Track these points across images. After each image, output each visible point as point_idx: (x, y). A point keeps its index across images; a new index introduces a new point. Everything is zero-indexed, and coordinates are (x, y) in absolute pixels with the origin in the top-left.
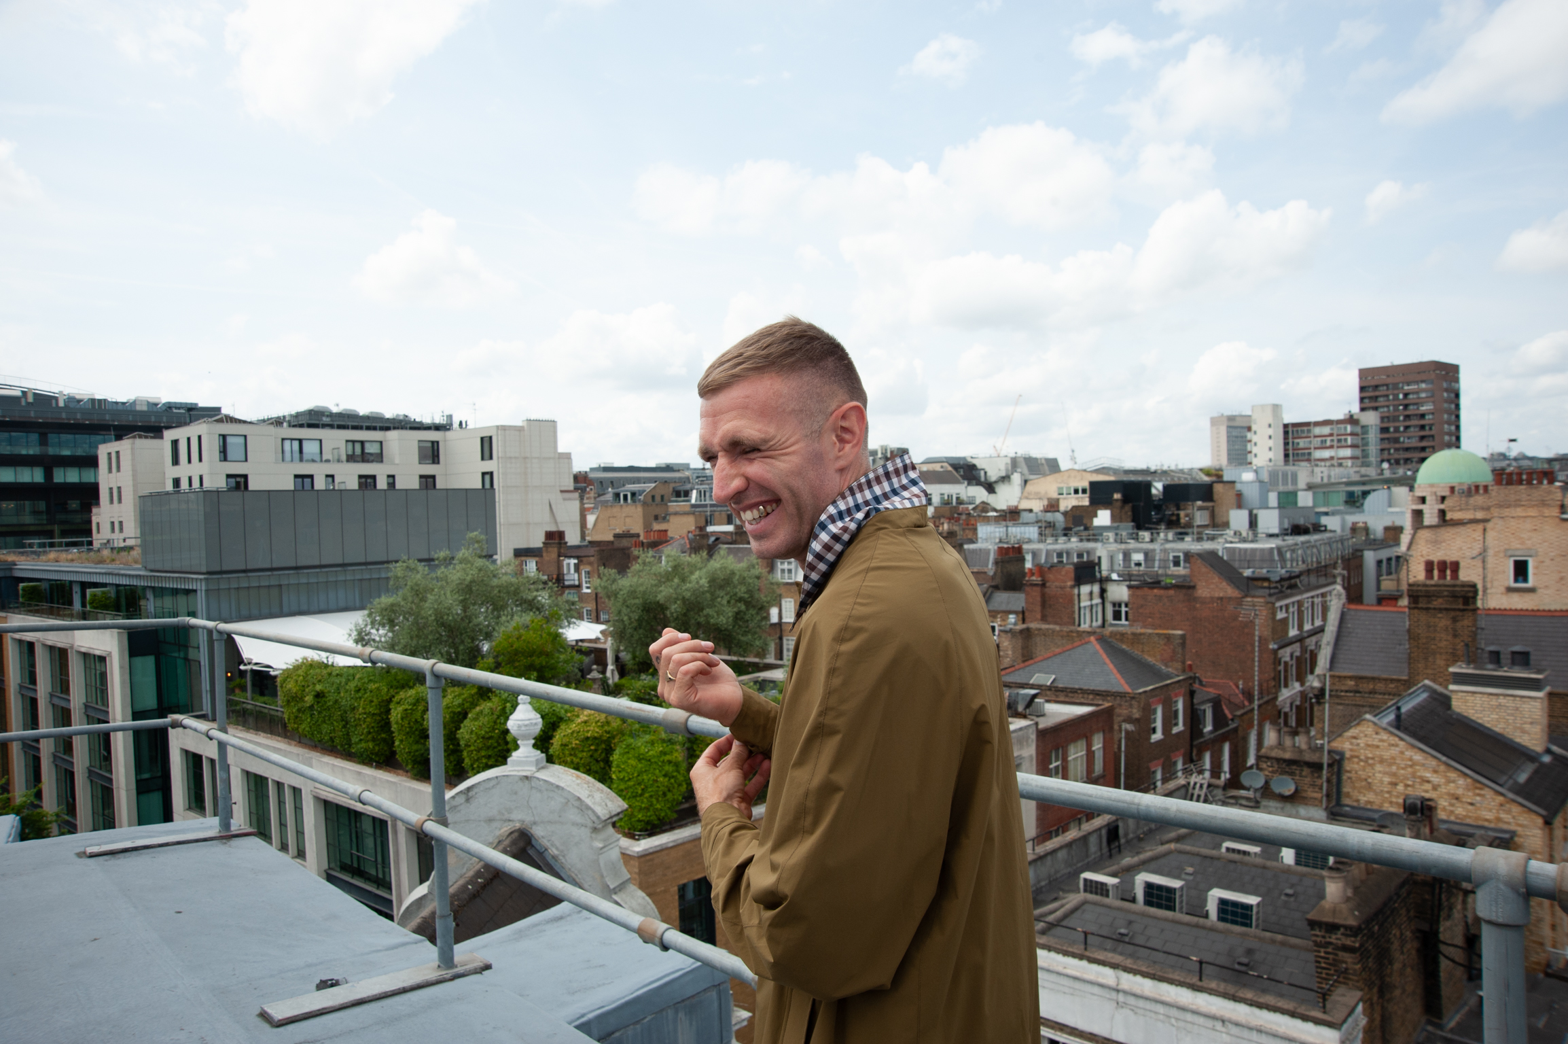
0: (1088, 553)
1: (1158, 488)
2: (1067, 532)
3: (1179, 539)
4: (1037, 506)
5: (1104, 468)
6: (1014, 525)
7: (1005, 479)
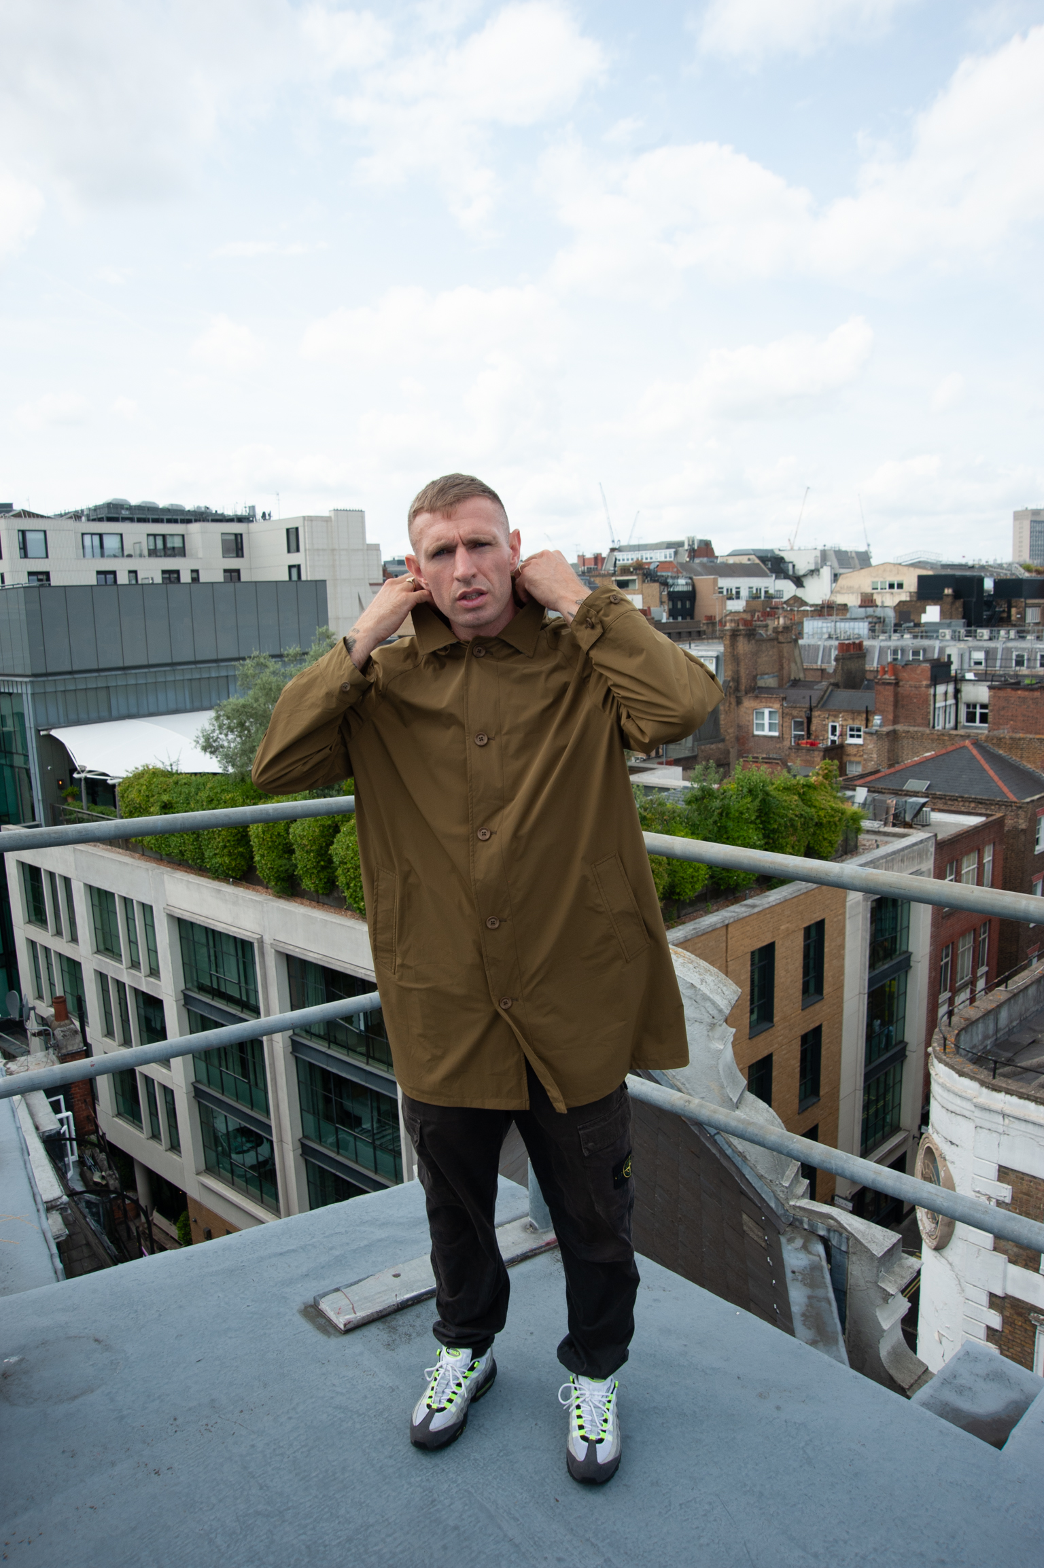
0: (925, 650)
1: (989, 584)
2: (897, 628)
3: (1020, 637)
4: (853, 601)
5: (920, 562)
6: (842, 620)
7: (814, 572)
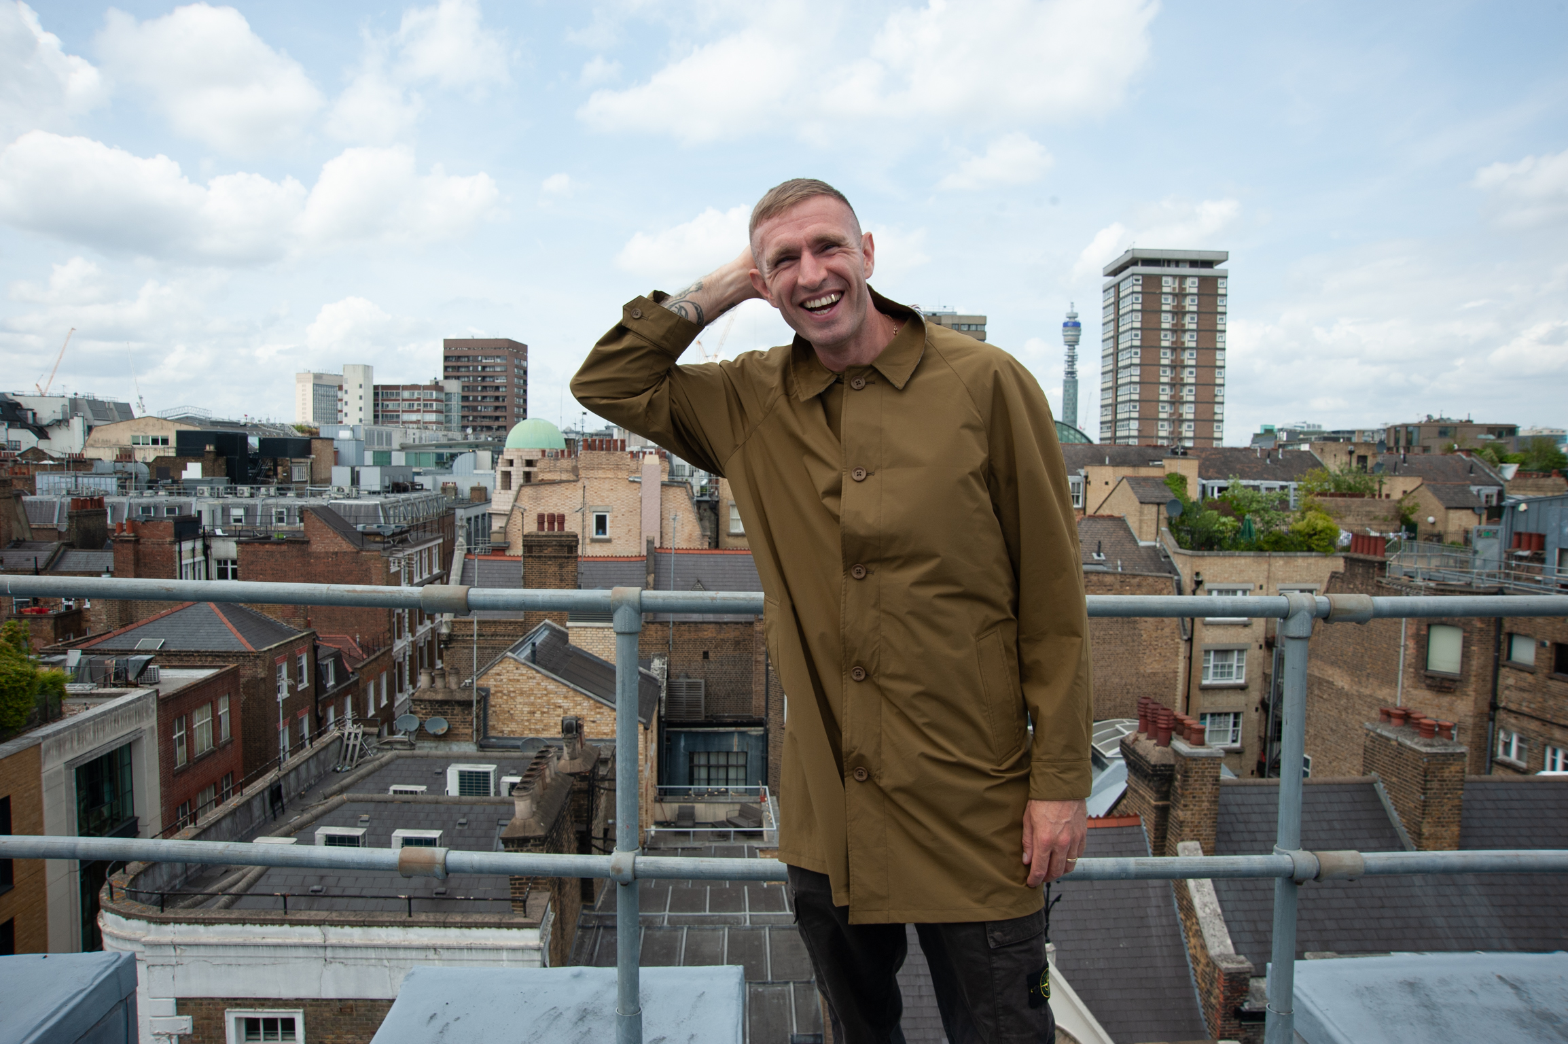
0: (180, 508)
1: (254, 441)
2: (152, 485)
3: (281, 494)
4: (108, 456)
5: (187, 418)
6: (85, 475)
7: (62, 422)
